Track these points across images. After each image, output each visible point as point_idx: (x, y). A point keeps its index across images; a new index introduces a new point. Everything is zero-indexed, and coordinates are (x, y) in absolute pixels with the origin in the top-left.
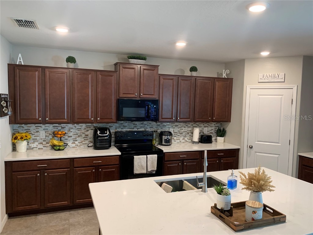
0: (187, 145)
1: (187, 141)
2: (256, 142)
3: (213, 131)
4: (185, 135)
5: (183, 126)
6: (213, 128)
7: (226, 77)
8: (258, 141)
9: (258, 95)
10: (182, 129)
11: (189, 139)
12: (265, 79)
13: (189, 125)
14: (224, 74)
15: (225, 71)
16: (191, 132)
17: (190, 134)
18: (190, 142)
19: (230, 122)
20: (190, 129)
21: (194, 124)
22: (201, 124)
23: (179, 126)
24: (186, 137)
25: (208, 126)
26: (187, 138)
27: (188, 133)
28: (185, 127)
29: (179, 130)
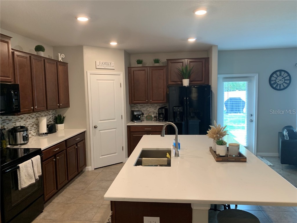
0: (34, 139)
1: (33, 136)
2: (99, 122)
3: (51, 119)
4: (31, 129)
5: (28, 118)
6: (51, 116)
7: (62, 61)
8: (101, 121)
9: (97, 80)
10: (28, 122)
11: (34, 132)
12: (101, 66)
13: (33, 116)
14: (60, 58)
15: (60, 55)
16: (35, 123)
17: (35, 126)
18: (35, 136)
19: (69, 107)
20: (34, 120)
21: (36, 114)
22: (42, 113)
23: (24, 118)
24: (31, 130)
25: (47, 114)
26: (33, 132)
27: (33, 126)
28: (29, 119)
29: (25, 123)
